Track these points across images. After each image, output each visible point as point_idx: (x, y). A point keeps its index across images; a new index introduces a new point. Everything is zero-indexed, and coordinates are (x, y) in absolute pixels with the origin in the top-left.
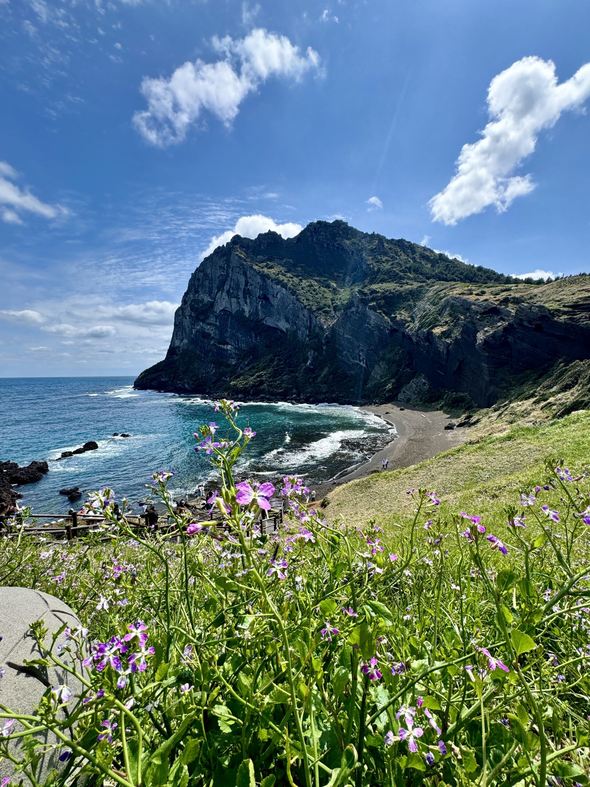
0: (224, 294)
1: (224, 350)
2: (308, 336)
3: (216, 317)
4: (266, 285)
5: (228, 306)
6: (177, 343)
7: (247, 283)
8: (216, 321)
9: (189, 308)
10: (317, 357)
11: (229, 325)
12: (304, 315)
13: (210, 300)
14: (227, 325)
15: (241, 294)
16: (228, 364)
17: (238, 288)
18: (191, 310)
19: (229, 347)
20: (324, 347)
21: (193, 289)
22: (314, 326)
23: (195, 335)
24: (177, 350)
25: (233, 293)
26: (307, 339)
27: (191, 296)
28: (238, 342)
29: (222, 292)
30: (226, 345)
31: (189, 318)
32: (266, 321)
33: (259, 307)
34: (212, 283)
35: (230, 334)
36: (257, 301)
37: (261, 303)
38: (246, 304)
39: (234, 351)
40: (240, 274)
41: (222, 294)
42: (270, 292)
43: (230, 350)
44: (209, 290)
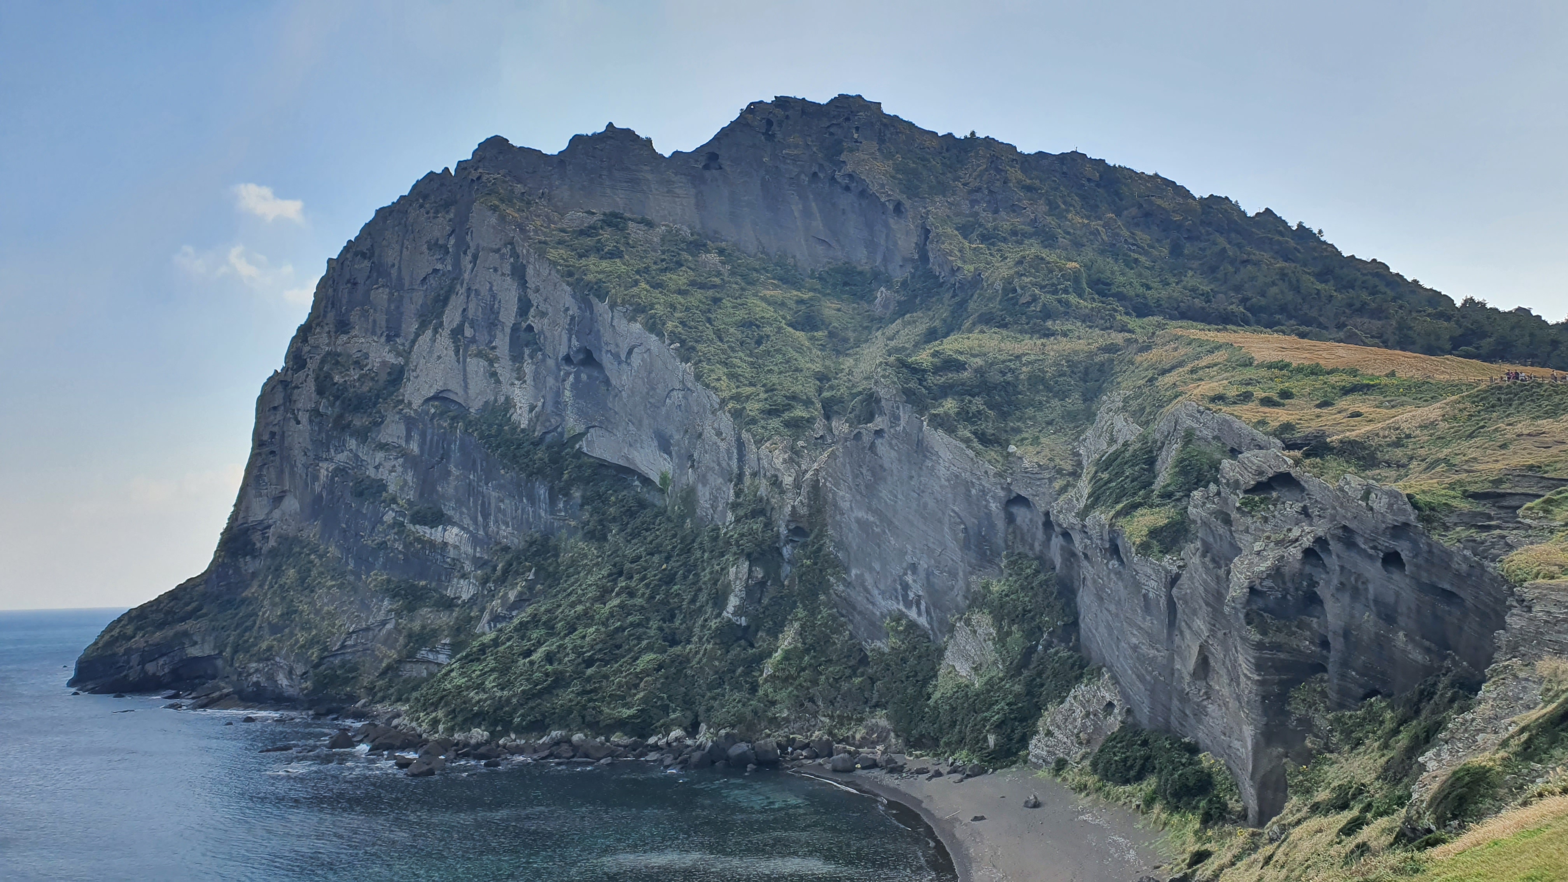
0: (444, 341)
1: (432, 544)
2: (734, 506)
3: (410, 423)
4: (593, 320)
5: (455, 385)
6: (259, 511)
7: (525, 306)
8: (408, 438)
9: (311, 386)
10: (762, 584)
11: (456, 455)
12: (719, 434)
13: (391, 359)
14: (446, 455)
15: (502, 343)
16: (443, 596)
17: (492, 323)
18: (320, 392)
19: (452, 534)
20: (787, 551)
21: (331, 316)
22: (754, 475)
23: (330, 486)
24: (256, 537)
25: (473, 340)
26: (730, 517)
27: (321, 339)
28: (486, 516)
29: (436, 331)
30: (440, 528)
31: (311, 421)
32: (590, 443)
33: (567, 393)
34: (401, 298)
35: (456, 488)
36: (560, 370)
37: (575, 378)
38: (518, 379)
39: (470, 551)
40: (503, 274)
41: (434, 340)
42: (607, 344)
43: (456, 547)
44: (387, 321)
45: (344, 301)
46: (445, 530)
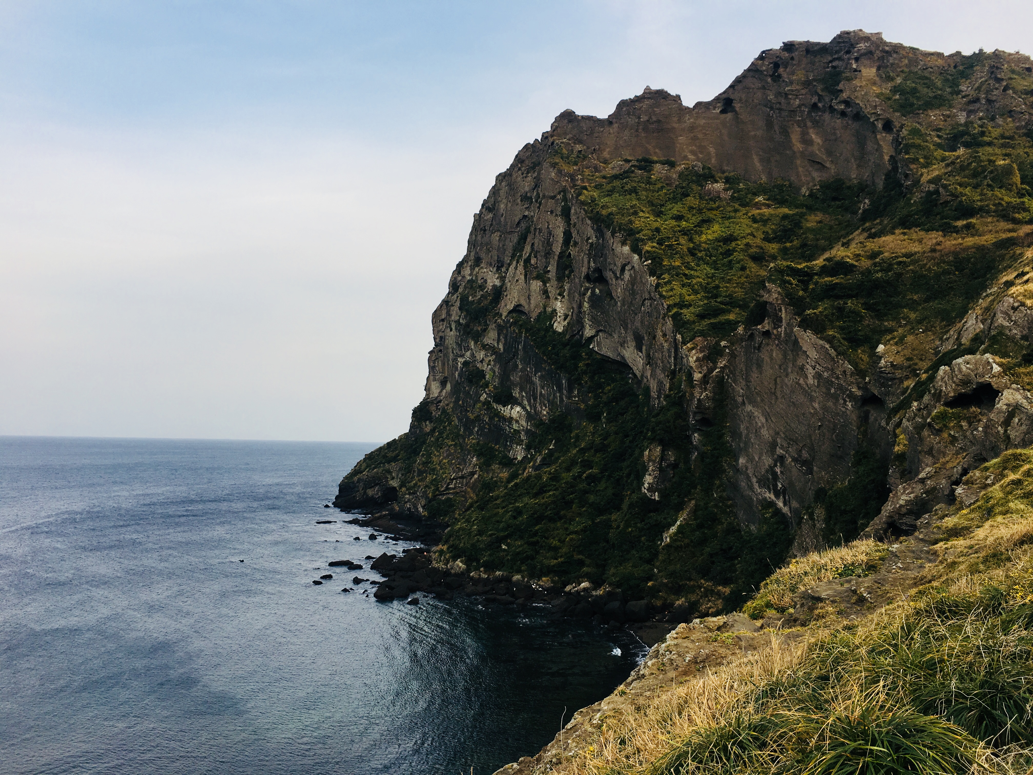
0: (521, 268)
1: (504, 418)
3: (500, 329)
4: (604, 247)
5: (523, 302)
7: (567, 239)
8: (499, 341)
9: (458, 304)
10: (673, 465)
11: (521, 353)
13: (498, 283)
14: (515, 354)
15: (553, 268)
16: (506, 457)
17: (548, 253)
18: (460, 308)
19: (516, 411)
20: (695, 438)
21: (474, 253)
23: (461, 374)
24: (433, 408)
25: (536, 266)
27: (467, 271)
28: (535, 399)
29: (518, 262)
30: (509, 406)
31: (456, 329)
32: (599, 344)
33: (586, 305)
34: (506, 239)
35: (521, 377)
36: (582, 286)
37: (591, 293)
38: (560, 295)
39: (524, 423)
40: (556, 215)
41: (516, 268)
42: (610, 264)
43: (517, 421)
44: (498, 256)
45: (479, 243)
46: (512, 408)
